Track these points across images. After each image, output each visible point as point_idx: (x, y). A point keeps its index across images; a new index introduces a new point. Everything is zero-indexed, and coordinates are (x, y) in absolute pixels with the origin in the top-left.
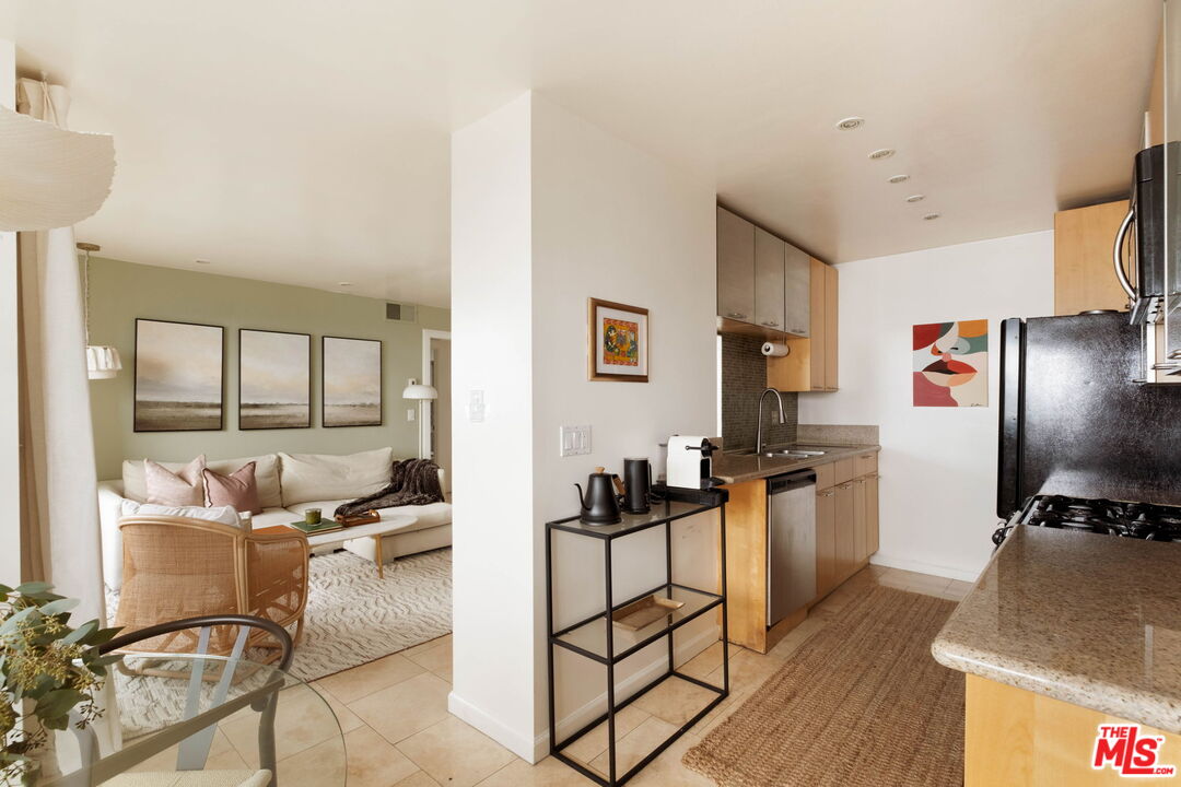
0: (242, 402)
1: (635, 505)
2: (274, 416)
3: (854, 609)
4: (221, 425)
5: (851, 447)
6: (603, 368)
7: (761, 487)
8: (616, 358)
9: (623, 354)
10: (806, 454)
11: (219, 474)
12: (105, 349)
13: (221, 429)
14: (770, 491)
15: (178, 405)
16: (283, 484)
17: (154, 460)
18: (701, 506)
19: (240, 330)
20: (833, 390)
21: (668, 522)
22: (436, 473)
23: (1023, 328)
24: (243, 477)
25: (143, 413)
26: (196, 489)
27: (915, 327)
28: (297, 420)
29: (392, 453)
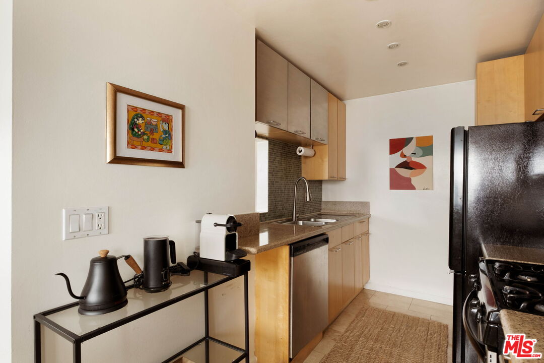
1: (152, 284)
3: (354, 328)
5: (353, 215)
6: (125, 151)
7: (285, 251)
8: (144, 144)
9: (154, 141)
10: (323, 221)
14: (292, 254)
18: (225, 277)
20: (343, 179)
21: (206, 290)
23: (466, 134)
27: (390, 140)
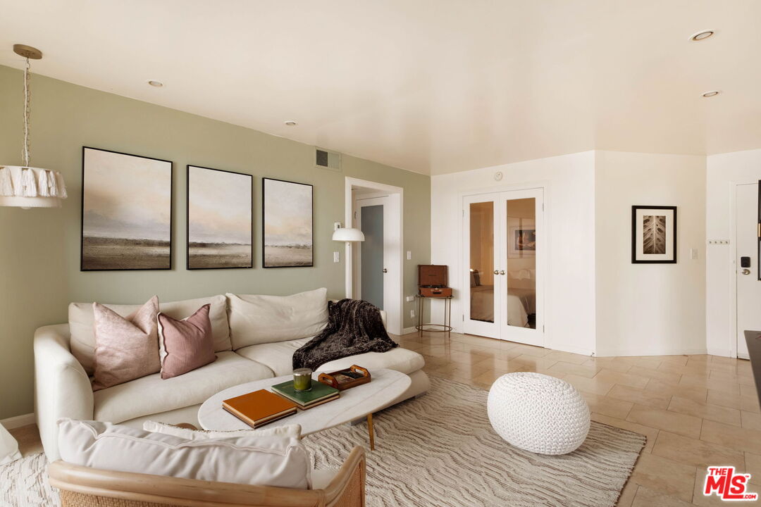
0: (191, 241)
2: (221, 256)
4: (169, 264)
11: (172, 317)
12: (48, 172)
13: (170, 268)
15: (127, 242)
16: (231, 327)
17: (103, 302)
19: (188, 166)
22: (379, 314)
24: (198, 321)
25: (91, 251)
26: (150, 337)
28: (241, 260)
29: (327, 293)
